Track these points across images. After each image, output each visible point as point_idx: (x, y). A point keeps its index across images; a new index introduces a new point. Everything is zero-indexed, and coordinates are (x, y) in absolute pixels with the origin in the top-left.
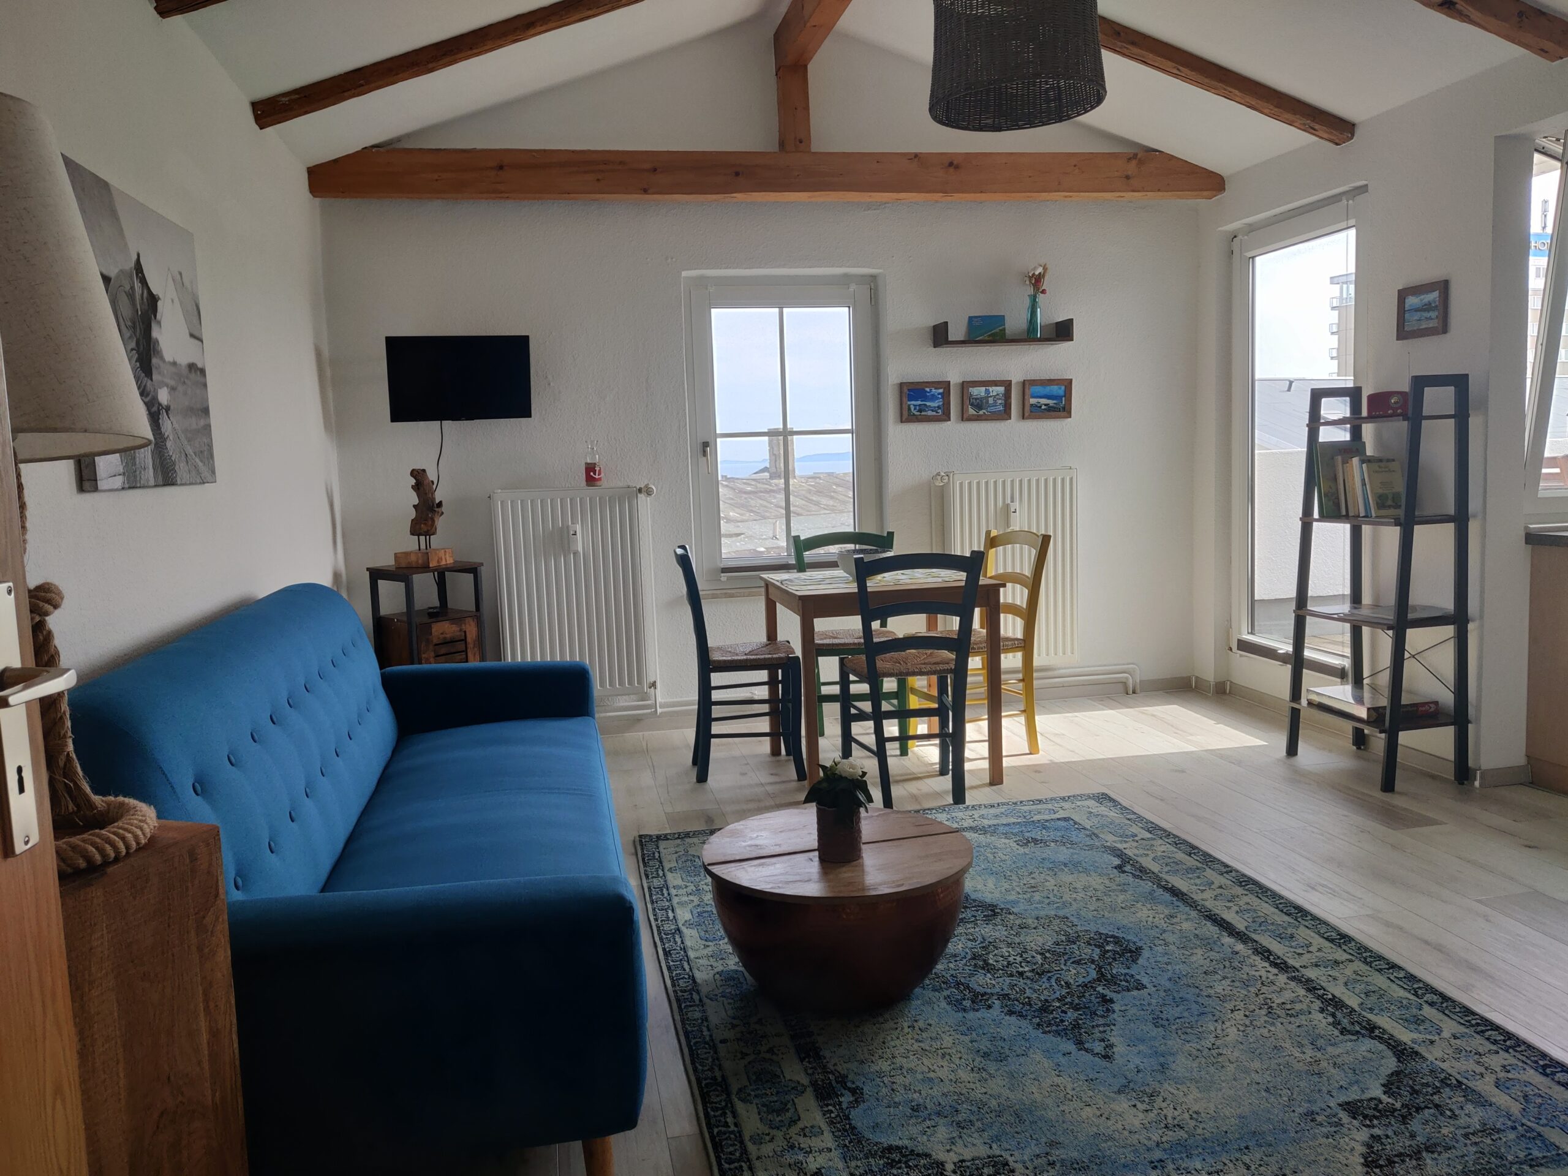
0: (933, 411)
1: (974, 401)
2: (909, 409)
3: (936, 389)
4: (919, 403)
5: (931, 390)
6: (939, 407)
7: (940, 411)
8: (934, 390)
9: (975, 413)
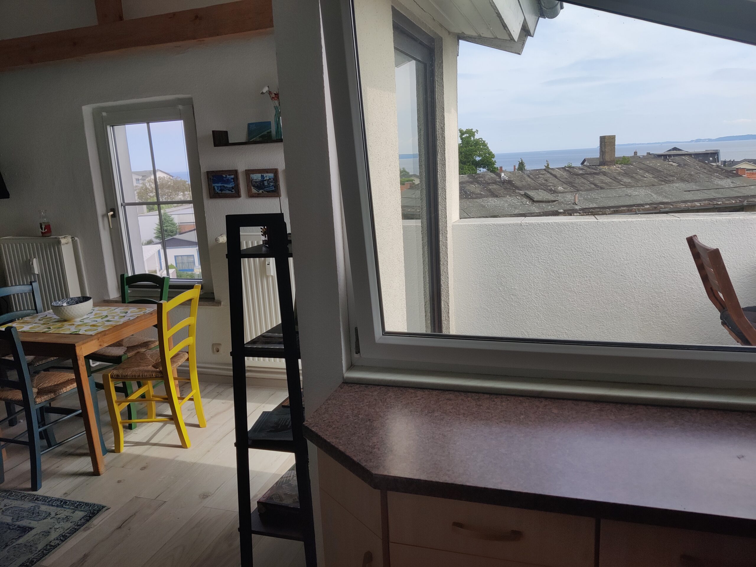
0: (229, 190)
1: (255, 184)
2: (214, 189)
3: (229, 175)
4: (220, 185)
5: (226, 176)
6: (233, 188)
7: (233, 190)
8: (228, 176)
9: (257, 192)
